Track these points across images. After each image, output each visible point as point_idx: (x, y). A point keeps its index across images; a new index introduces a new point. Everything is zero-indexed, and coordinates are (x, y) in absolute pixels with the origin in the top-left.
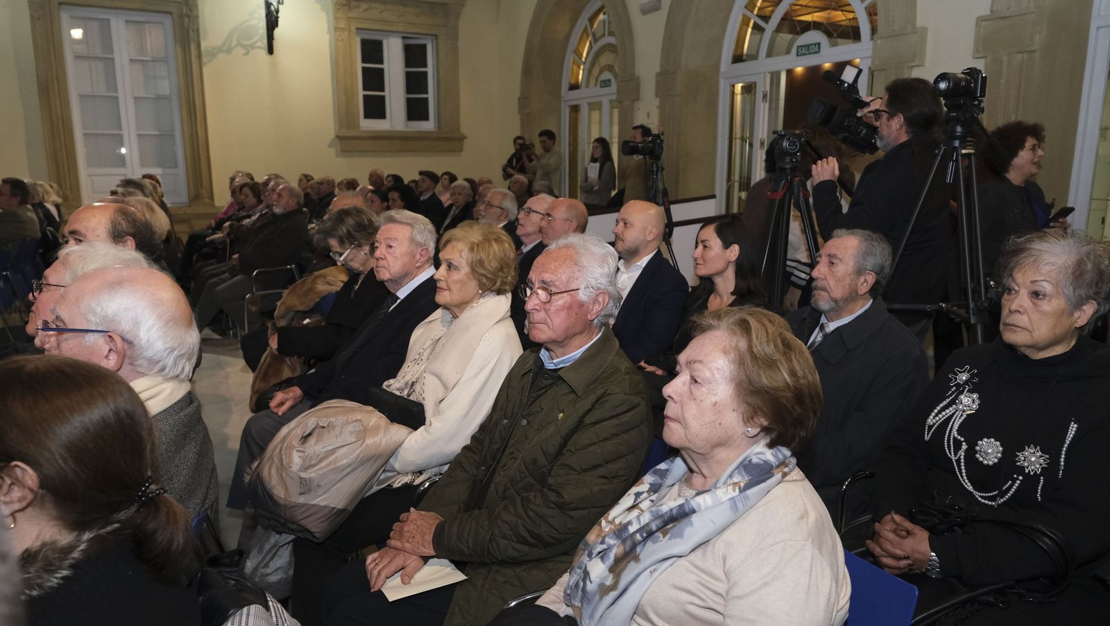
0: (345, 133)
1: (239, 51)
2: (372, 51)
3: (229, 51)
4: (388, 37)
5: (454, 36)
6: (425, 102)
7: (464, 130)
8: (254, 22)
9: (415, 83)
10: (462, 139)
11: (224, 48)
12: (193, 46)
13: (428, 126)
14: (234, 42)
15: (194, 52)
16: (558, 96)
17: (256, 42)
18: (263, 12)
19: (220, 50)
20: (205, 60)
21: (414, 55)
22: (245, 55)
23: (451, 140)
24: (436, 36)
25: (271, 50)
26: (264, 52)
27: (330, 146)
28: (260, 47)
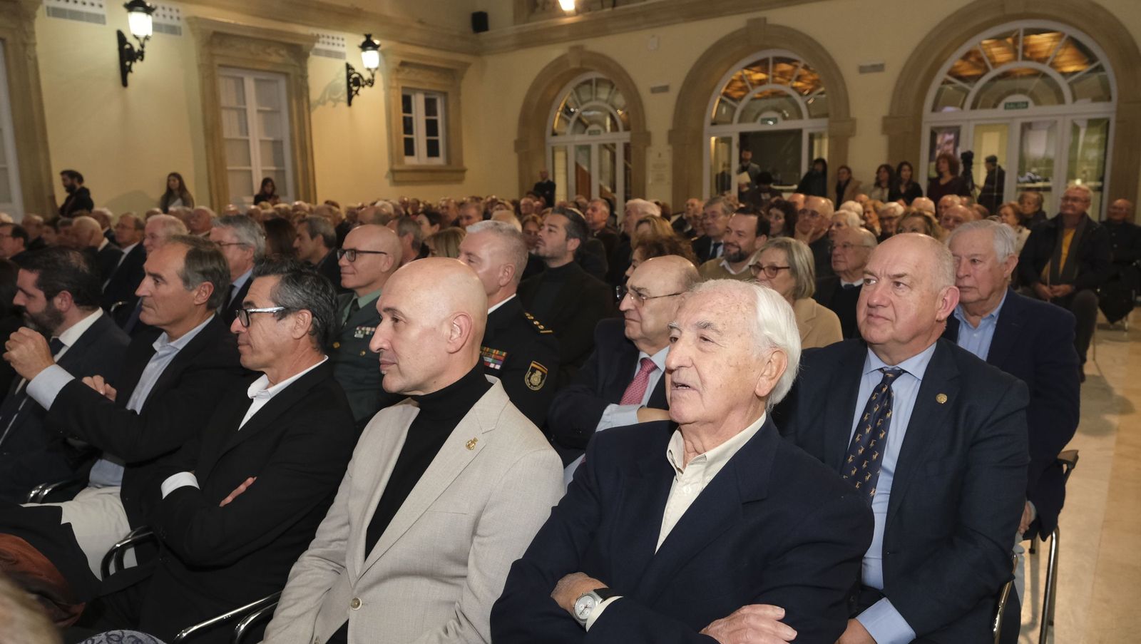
0: (396, 167)
1: (330, 103)
2: (407, 104)
3: (324, 103)
4: (415, 94)
5: (458, 94)
6: (437, 142)
7: (466, 164)
8: (339, 81)
9: (431, 127)
10: (464, 171)
11: (321, 101)
12: (305, 100)
13: (439, 161)
14: (327, 97)
15: (305, 105)
16: (543, 139)
17: (340, 97)
18: (344, 74)
19: (318, 102)
20: (312, 108)
21: (430, 107)
22: (334, 106)
23: (454, 172)
24: (445, 94)
25: (350, 104)
26: (345, 104)
27: (387, 177)
28: (342, 101)
